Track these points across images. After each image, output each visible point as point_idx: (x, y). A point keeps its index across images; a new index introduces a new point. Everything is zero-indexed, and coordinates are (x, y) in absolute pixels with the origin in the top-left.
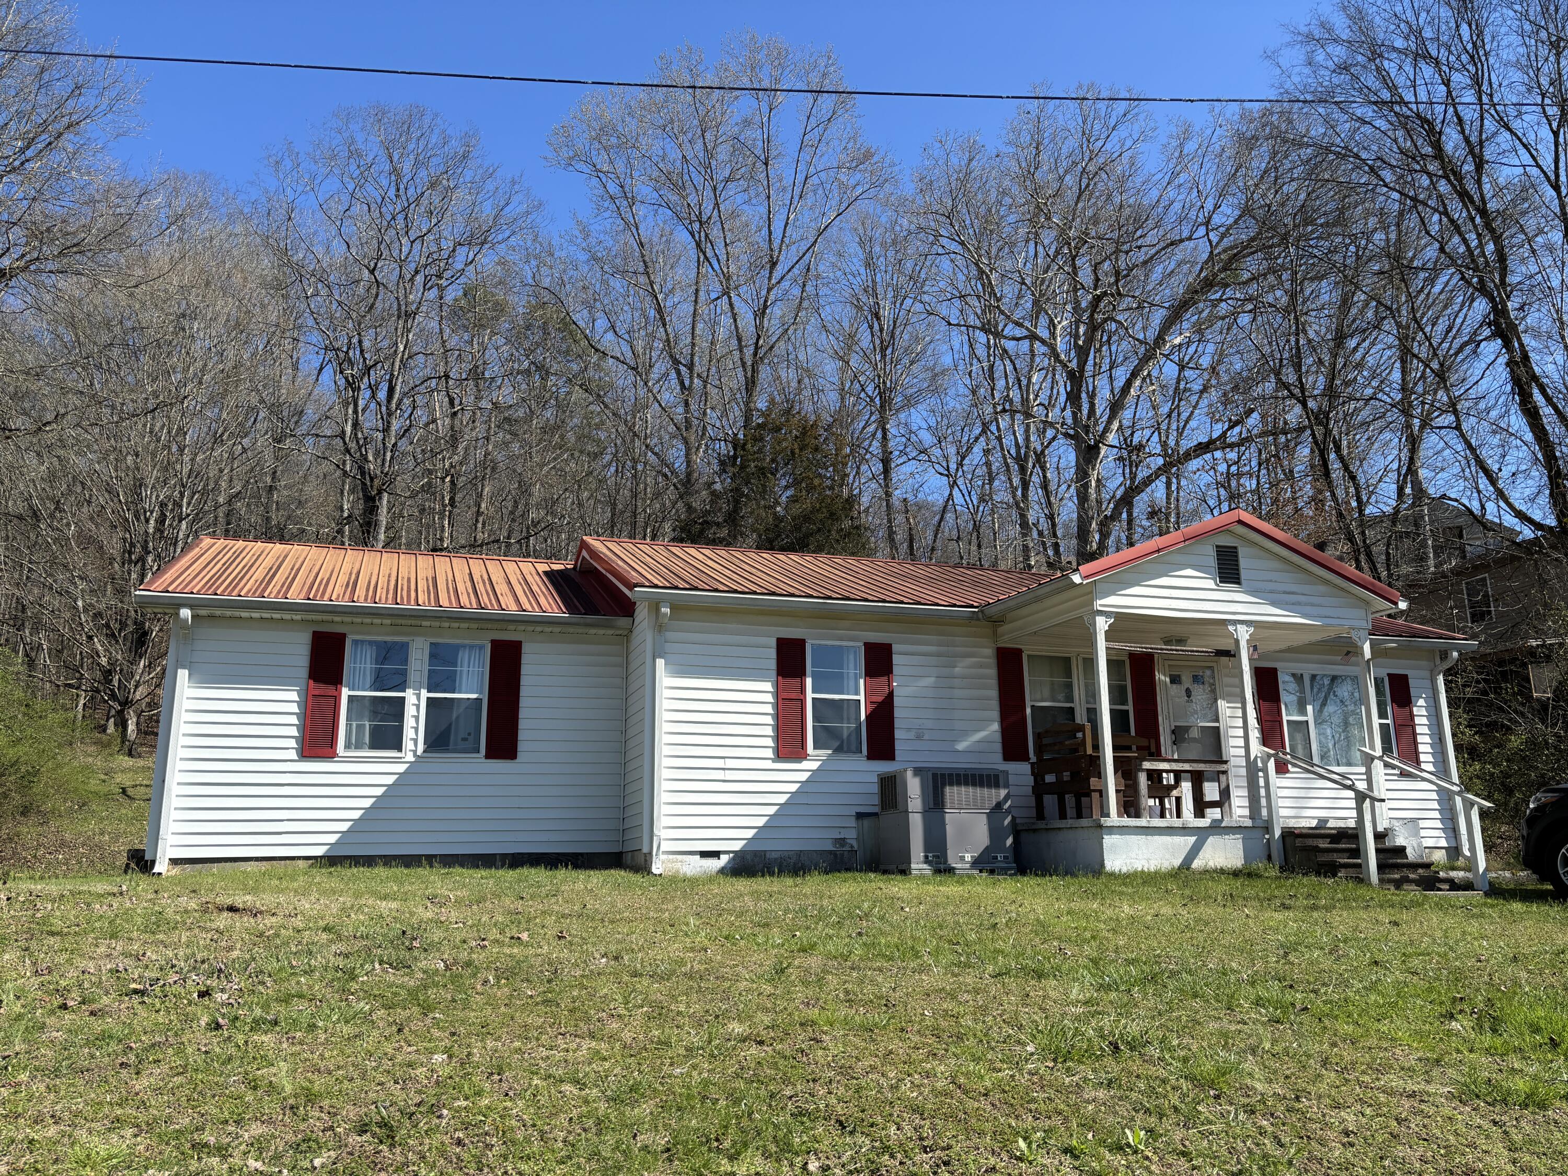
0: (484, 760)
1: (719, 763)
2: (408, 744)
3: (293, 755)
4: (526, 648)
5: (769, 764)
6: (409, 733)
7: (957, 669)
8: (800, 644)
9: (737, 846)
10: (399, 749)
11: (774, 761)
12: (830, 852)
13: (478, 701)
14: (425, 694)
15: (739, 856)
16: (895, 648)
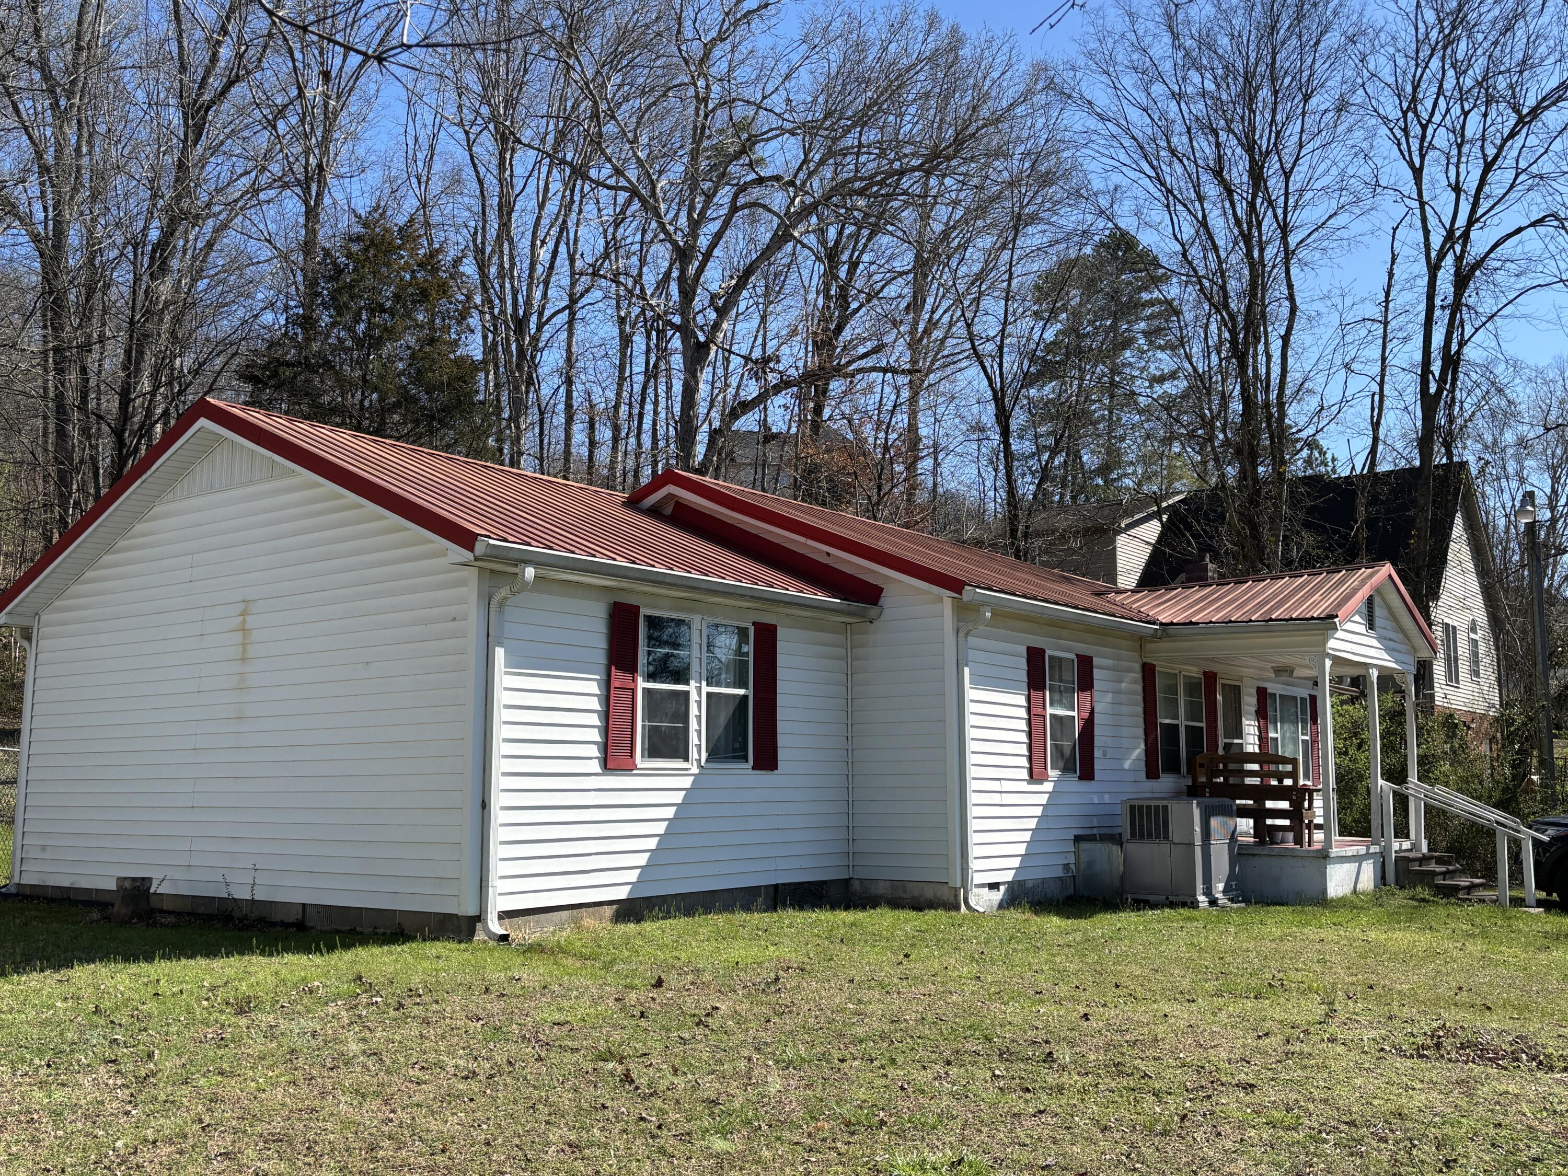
0: (751, 771)
1: (995, 786)
2: (693, 753)
3: (595, 766)
4: (781, 633)
5: (1024, 786)
6: (693, 739)
7: (1123, 685)
8: (1042, 652)
9: (1009, 876)
10: (686, 758)
11: (1029, 782)
12: (1060, 878)
13: (745, 697)
14: (705, 689)
15: (1011, 885)
16: (1096, 661)
